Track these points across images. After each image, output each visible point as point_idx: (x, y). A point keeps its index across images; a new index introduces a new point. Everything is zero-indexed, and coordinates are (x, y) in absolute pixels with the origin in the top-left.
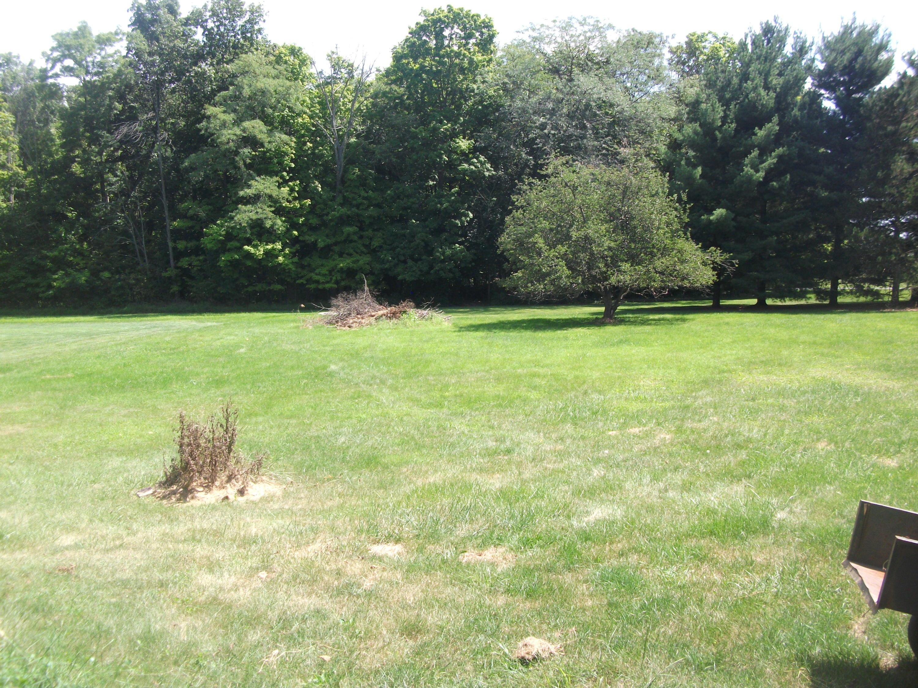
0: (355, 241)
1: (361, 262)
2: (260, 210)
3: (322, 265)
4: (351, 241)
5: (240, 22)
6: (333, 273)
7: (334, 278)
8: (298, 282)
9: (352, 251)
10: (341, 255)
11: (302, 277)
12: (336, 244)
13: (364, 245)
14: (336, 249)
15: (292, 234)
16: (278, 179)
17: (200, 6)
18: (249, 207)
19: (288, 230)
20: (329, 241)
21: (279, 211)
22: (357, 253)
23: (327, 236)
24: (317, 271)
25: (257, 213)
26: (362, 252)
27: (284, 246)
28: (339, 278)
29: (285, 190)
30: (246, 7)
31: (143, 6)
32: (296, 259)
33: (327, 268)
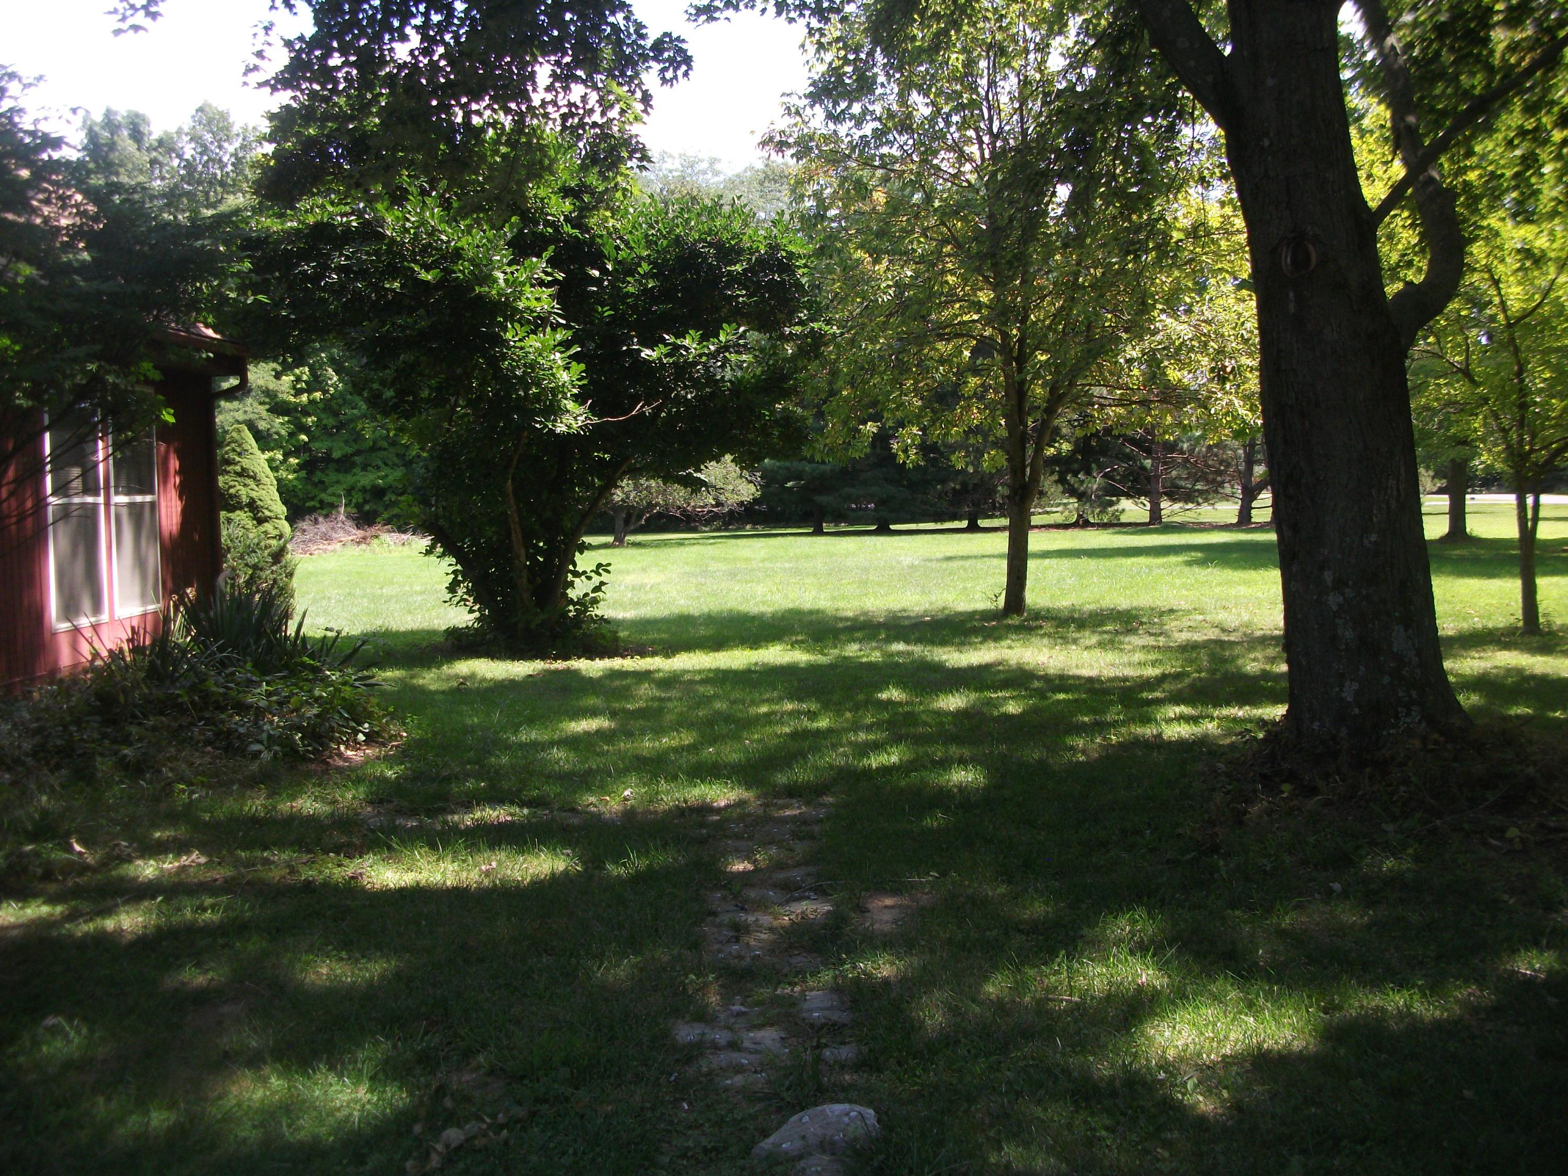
0: (385, 449)
1: (391, 478)
2: (249, 409)
3: (338, 482)
4: (381, 449)
5: (231, 148)
6: (353, 493)
7: (354, 501)
8: (308, 504)
9: (380, 463)
10: (364, 469)
11: (313, 499)
12: (358, 453)
13: (398, 455)
14: (358, 459)
15: (298, 440)
16: (275, 365)
17: (173, 129)
18: (236, 404)
19: (291, 435)
20: (349, 450)
21: (278, 408)
22: (386, 465)
23: (346, 442)
24: (330, 491)
25: (245, 412)
26: (395, 464)
27: (287, 455)
28: (361, 500)
29: (287, 379)
30: (236, 129)
31: (96, 124)
32: (303, 474)
33: (345, 486)
